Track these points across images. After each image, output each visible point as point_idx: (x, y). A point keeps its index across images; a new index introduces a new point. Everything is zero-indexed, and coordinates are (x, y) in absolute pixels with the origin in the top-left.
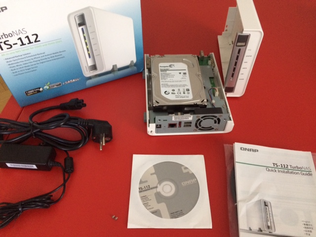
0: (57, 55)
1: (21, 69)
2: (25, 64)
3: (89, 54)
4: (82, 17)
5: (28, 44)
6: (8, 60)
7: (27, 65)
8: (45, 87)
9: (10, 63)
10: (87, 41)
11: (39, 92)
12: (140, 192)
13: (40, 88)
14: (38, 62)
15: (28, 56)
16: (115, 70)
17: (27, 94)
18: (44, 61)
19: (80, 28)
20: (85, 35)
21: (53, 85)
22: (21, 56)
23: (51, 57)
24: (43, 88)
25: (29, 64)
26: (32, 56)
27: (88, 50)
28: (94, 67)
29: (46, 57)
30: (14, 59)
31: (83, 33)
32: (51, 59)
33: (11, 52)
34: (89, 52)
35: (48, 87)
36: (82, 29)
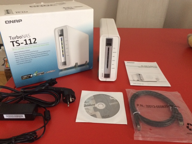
0: (45, 53)
1: (22, 60)
2: (26, 57)
3: (63, 54)
4: (62, 31)
5: (30, 44)
6: (16, 54)
7: (26, 58)
8: (34, 74)
9: (17, 55)
10: (63, 46)
11: (30, 77)
12: (84, 106)
13: (31, 75)
14: (33, 56)
15: (28, 52)
16: (76, 66)
17: (22, 78)
18: (37, 56)
19: (60, 38)
20: (62, 42)
21: (39, 73)
22: (24, 51)
23: (41, 54)
24: (33, 75)
25: (28, 57)
26: (30, 52)
27: (63, 52)
28: (65, 63)
29: (38, 54)
30: (19, 53)
31: (62, 41)
32: (41, 55)
33: (18, 48)
34: (63, 53)
35: (36, 75)
36: (61, 38)
